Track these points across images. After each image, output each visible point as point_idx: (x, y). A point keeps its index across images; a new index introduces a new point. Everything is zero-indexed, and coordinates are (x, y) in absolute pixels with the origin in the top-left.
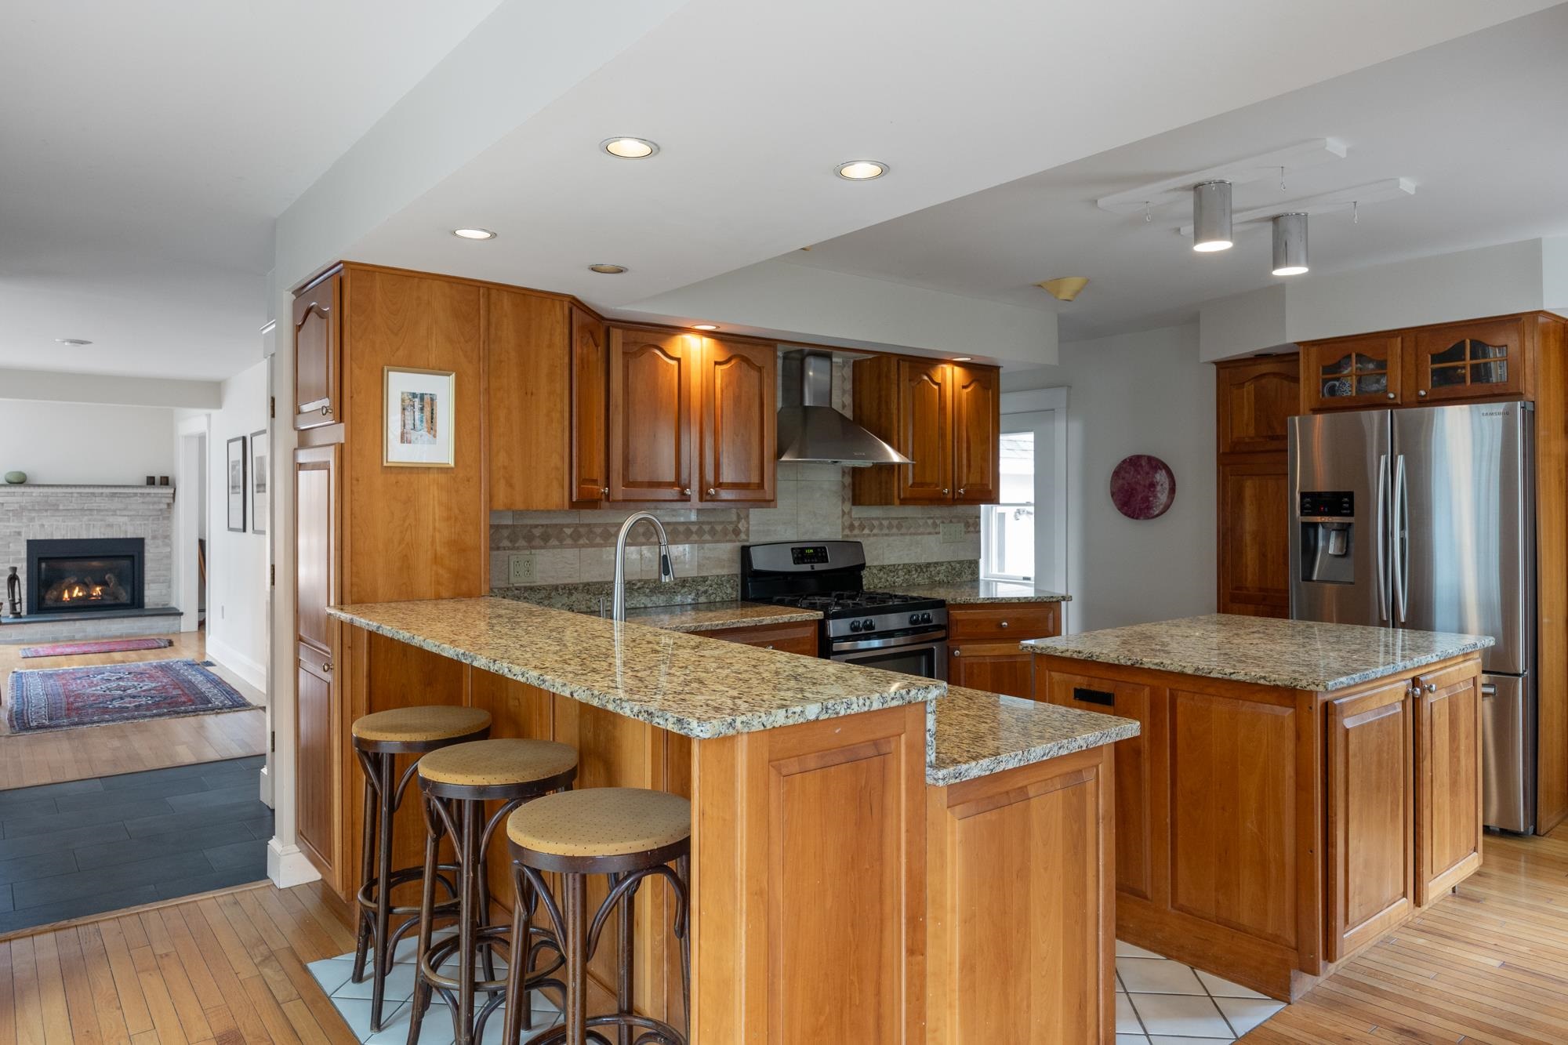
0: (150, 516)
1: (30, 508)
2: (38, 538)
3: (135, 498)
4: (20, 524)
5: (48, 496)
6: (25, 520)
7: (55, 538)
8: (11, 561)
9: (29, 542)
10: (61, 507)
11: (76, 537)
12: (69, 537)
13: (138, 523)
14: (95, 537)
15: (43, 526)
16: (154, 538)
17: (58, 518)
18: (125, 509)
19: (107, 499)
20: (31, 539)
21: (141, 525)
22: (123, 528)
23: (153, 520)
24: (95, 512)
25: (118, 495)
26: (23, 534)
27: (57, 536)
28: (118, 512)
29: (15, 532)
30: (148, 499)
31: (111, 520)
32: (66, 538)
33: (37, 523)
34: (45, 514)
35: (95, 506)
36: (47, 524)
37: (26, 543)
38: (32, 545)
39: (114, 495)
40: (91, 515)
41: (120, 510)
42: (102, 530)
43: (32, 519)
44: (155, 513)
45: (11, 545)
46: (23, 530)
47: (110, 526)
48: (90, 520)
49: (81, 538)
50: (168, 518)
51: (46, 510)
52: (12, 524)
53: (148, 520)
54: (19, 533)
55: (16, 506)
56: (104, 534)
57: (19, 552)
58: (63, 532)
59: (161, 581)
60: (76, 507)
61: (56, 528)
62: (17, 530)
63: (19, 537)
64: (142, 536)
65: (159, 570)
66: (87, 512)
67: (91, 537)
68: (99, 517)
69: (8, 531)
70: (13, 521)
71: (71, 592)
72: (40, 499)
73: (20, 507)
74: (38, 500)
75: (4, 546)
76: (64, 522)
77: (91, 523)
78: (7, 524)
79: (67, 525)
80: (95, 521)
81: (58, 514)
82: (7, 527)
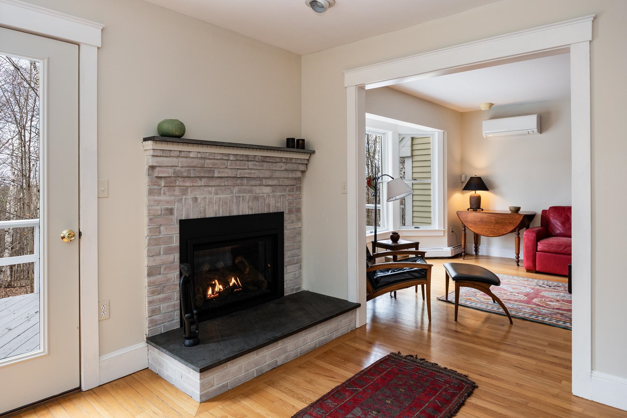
0: (287, 186)
1: (185, 174)
2: (192, 217)
3: (280, 164)
4: (172, 198)
5: (205, 158)
6: (177, 191)
7: (207, 217)
8: (162, 253)
9: (182, 223)
10: (216, 175)
11: (228, 215)
12: (221, 214)
13: (279, 194)
14: (244, 214)
15: (195, 199)
16: (290, 212)
17: (210, 189)
18: (270, 178)
19: (257, 164)
20: (184, 218)
21: (280, 196)
22: (267, 202)
23: (289, 191)
24: (245, 181)
25: (268, 160)
26: (175, 212)
27: (210, 214)
28: (264, 182)
29: (167, 209)
30: (290, 166)
31: (257, 190)
32: (218, 216)
33: (190, 196)
34: (200, 183)
35: (246, 173)
36: (200, 197)
37: (177, 226)
38: (184, 224)
39: (264, 160)
40: (242, 185)
41: (266, 178)
42: (250, 204)
43: (184, 190)
44: (292, 182)
45: (162, 228)
46: (176, 206)
47: (256, 198)
48: (239, 192)
49: (232, 215)
50: (299, 189)
51: (200, 178)
52: (163, 198)
53: (285, 190)
54: (171, 211)
55: (169, 172)
56: (252, 209)
57: (171, 238)
58: (216, 208)
59: (295, 261)
60: (230, 175)
61: (209, 202)
62: (170, 207)
63: (170, 217)
64: (282, 211)
65: (294, 249)
66: (239, 181)
67: (241, 214)
68: (248, 188)
69: (159, 207)
70: (164, 194)
71: (214, 286)
72: (196, 162)
73: (174, 173)
74: (194, 164)
75: (154, 230)
76: (217, 194)
77: (241, 195)
78: (157, 198)
79: (220, 198)
80: (244, 193)
81: (212, 183)
82: (158, 202)
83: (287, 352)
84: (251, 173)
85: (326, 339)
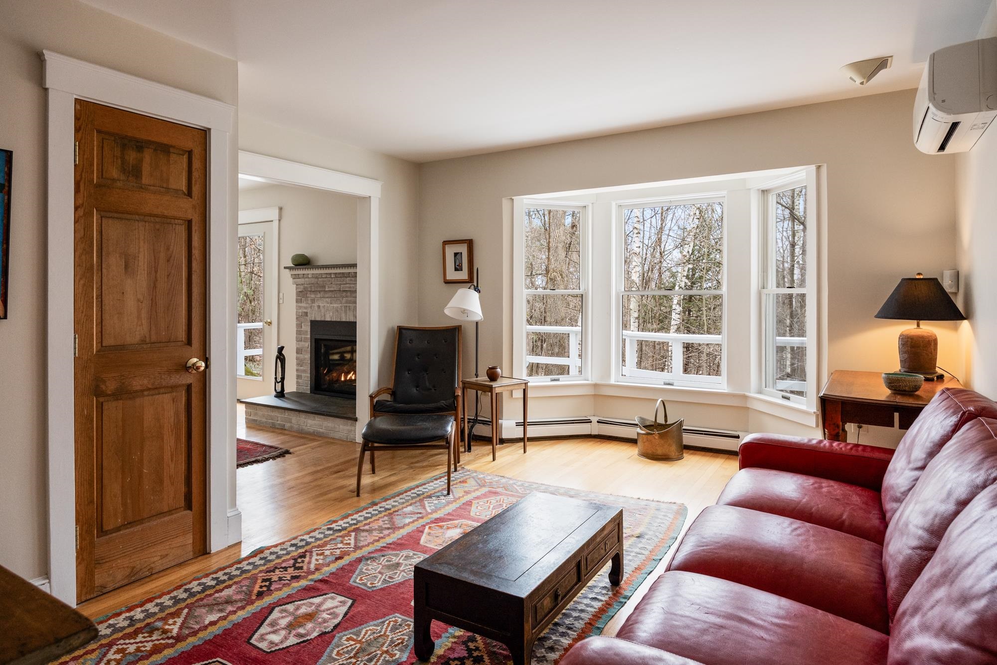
1: (310, 289)
2: (317, 319)
4: (308, 305)
6: (309, 301)
7: (326, 320)
8: (303, 340)
9: (312, 322)
10: (327, 289)
15: (319, 307)
17: (327, 299)
20: (312, 319)
24: (349, 294)
26: (309, 315)
27: (328, 318)
29: (305, 312)
32: (333, 320)
33: (316, 305)
34: (319, 296)
36: (321, 305)
37: (310, 324)
43: (313, 301)
45: (302, 325)
46: (308, 311)
48: (346, 302)
49: (342, 320)
51: (319, 292)
54: (306, 314)
57: (306, 332)
58: (331, 314)
60: (335, 289)
61: (327, 310)
62: (305, 311)
63: (306, 318)
67: (348, 320)
68: (352, 299)
69: (301, 311)
70: (303, 302)
72: (314, 280)
73: (304, 289)
74: (313, 282)
75: (299, 326)
76: (331, 304)
77: (348, 305)
78: (300, 305)
79: (333, 307)
80: (350, 303)
81: (327, 296)
82: (300, 307)
83: (291, 423)
84: (350, 287)
85: (323, 433)
